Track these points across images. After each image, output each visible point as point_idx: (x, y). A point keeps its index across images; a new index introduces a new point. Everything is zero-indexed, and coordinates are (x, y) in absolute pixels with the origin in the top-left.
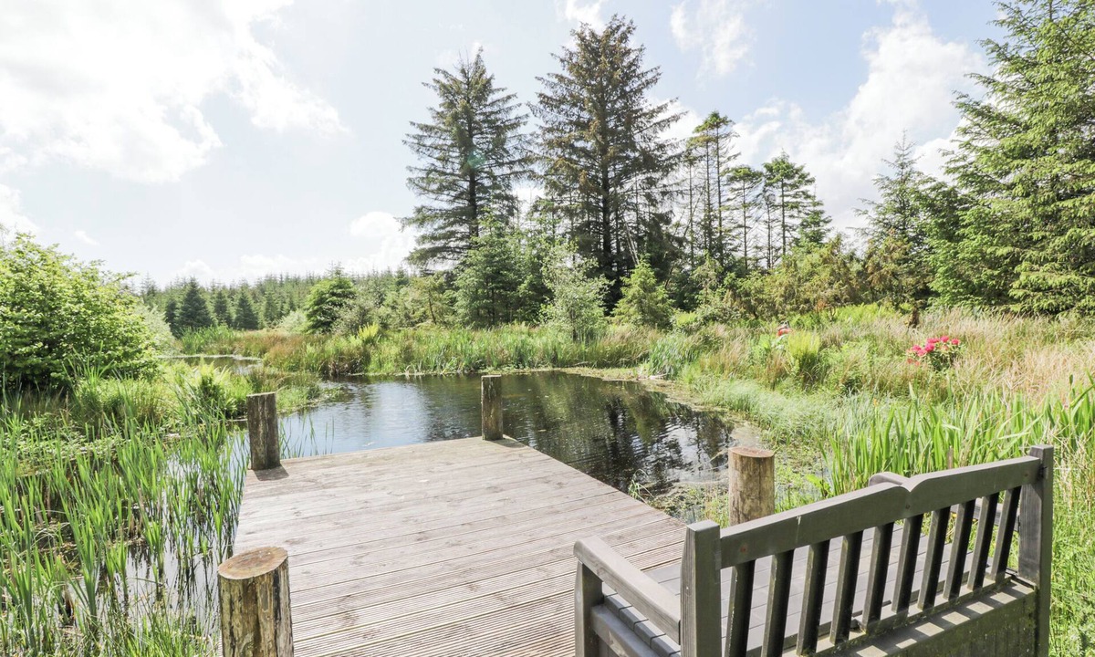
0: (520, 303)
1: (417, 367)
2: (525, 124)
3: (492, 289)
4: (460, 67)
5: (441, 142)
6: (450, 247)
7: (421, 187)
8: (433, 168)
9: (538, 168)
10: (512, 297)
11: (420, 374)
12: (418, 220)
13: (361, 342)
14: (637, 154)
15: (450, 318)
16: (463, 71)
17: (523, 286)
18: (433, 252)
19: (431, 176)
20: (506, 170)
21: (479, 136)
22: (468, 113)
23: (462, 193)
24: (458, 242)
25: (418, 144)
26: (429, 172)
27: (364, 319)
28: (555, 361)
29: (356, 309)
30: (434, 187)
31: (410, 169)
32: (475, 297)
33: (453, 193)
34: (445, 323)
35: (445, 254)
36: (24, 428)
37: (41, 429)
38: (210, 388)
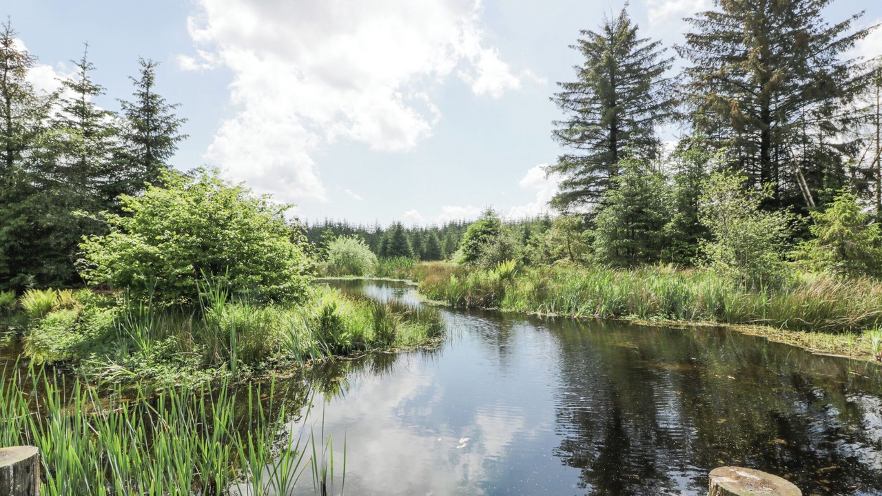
0: (666, 242)
1: (550, 307)
2: (669, 68)
3: (633, 228)
4: (604, 26)
5: (584, 96)
6: (590, 191)
7: (565, 138)
8: (576, 120)
9: (683, 109)
10: (656, 236)
11: (553, 315)
12: (561, 167)
13: (498, 276)
14: (808, 81)
15: (588, 257)
16: (607, 28)
17: (669, 225)
18: (574, 196)
19: (574, 127)
20: (648, 115)
21: (621, 86)
22: (611, 65)
23: (603, 141)
24: (597, 187)
25: (564, 100)
26: (572, 124)
27: (505, 254)
28: (720, 313)
29: (497, 245)
30: (577, 137)
31: (555, 123)
32: (614, 236)
33: (594, 142)
34: (582, 261)
35: (585, 198)
36: (157, 347)
37: (167, 351)
38: (328, 319)
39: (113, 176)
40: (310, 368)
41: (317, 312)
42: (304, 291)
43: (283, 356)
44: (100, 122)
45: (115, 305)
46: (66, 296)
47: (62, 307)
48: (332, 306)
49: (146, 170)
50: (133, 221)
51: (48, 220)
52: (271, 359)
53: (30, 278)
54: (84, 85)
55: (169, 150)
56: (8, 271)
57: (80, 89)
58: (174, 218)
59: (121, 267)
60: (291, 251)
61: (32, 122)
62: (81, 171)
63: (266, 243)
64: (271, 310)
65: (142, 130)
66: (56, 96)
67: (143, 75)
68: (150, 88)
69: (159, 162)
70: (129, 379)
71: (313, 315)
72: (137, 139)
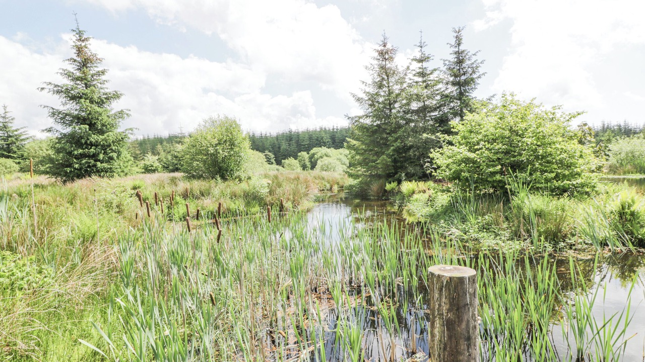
36: (479, 221)
37: (486, 224)
38: (626, 213)
39: (440, 110)
40: (607, 254)
41: (614, 205)
42: (594, 187)
43: (580, 240)
44: (432, 77)
45: (450, 192)
46: (422, 185)
47: (420, 192)
48: (630, 201)
49: (459, 103)
50: (458, 137)
51: (410, 141)
52: (569, 241)
53: (403, 175)
54: (422, 57)
55: (473, 86)
56: (393, 171)
57: (421, 61)
58: (486, 133)
59: (454, 167)
60: (581, 152)
61: (399, 87)
62: (423, 110)
63: (558, 146)
64: (564, 201)
65: (456, 76)
66: (408, 68)
67: (455, 39)
68: (460, 47)
69: (468, 96)
70: (464, 239)
71: (608, 210)
72: (454, 84)
